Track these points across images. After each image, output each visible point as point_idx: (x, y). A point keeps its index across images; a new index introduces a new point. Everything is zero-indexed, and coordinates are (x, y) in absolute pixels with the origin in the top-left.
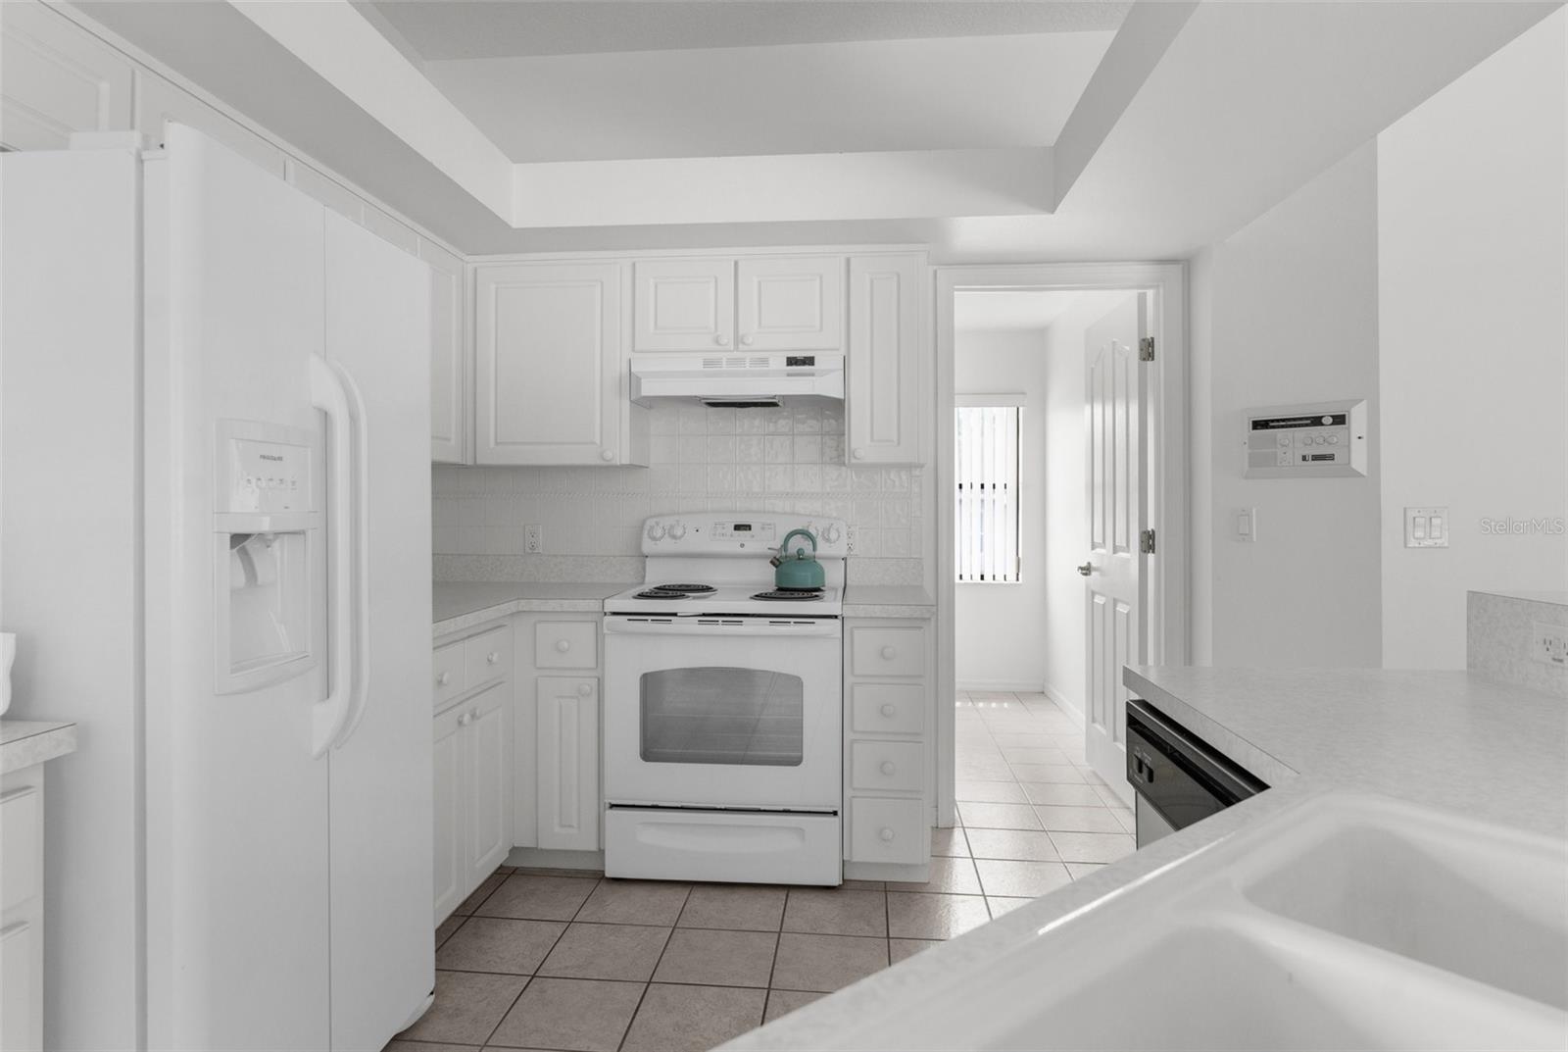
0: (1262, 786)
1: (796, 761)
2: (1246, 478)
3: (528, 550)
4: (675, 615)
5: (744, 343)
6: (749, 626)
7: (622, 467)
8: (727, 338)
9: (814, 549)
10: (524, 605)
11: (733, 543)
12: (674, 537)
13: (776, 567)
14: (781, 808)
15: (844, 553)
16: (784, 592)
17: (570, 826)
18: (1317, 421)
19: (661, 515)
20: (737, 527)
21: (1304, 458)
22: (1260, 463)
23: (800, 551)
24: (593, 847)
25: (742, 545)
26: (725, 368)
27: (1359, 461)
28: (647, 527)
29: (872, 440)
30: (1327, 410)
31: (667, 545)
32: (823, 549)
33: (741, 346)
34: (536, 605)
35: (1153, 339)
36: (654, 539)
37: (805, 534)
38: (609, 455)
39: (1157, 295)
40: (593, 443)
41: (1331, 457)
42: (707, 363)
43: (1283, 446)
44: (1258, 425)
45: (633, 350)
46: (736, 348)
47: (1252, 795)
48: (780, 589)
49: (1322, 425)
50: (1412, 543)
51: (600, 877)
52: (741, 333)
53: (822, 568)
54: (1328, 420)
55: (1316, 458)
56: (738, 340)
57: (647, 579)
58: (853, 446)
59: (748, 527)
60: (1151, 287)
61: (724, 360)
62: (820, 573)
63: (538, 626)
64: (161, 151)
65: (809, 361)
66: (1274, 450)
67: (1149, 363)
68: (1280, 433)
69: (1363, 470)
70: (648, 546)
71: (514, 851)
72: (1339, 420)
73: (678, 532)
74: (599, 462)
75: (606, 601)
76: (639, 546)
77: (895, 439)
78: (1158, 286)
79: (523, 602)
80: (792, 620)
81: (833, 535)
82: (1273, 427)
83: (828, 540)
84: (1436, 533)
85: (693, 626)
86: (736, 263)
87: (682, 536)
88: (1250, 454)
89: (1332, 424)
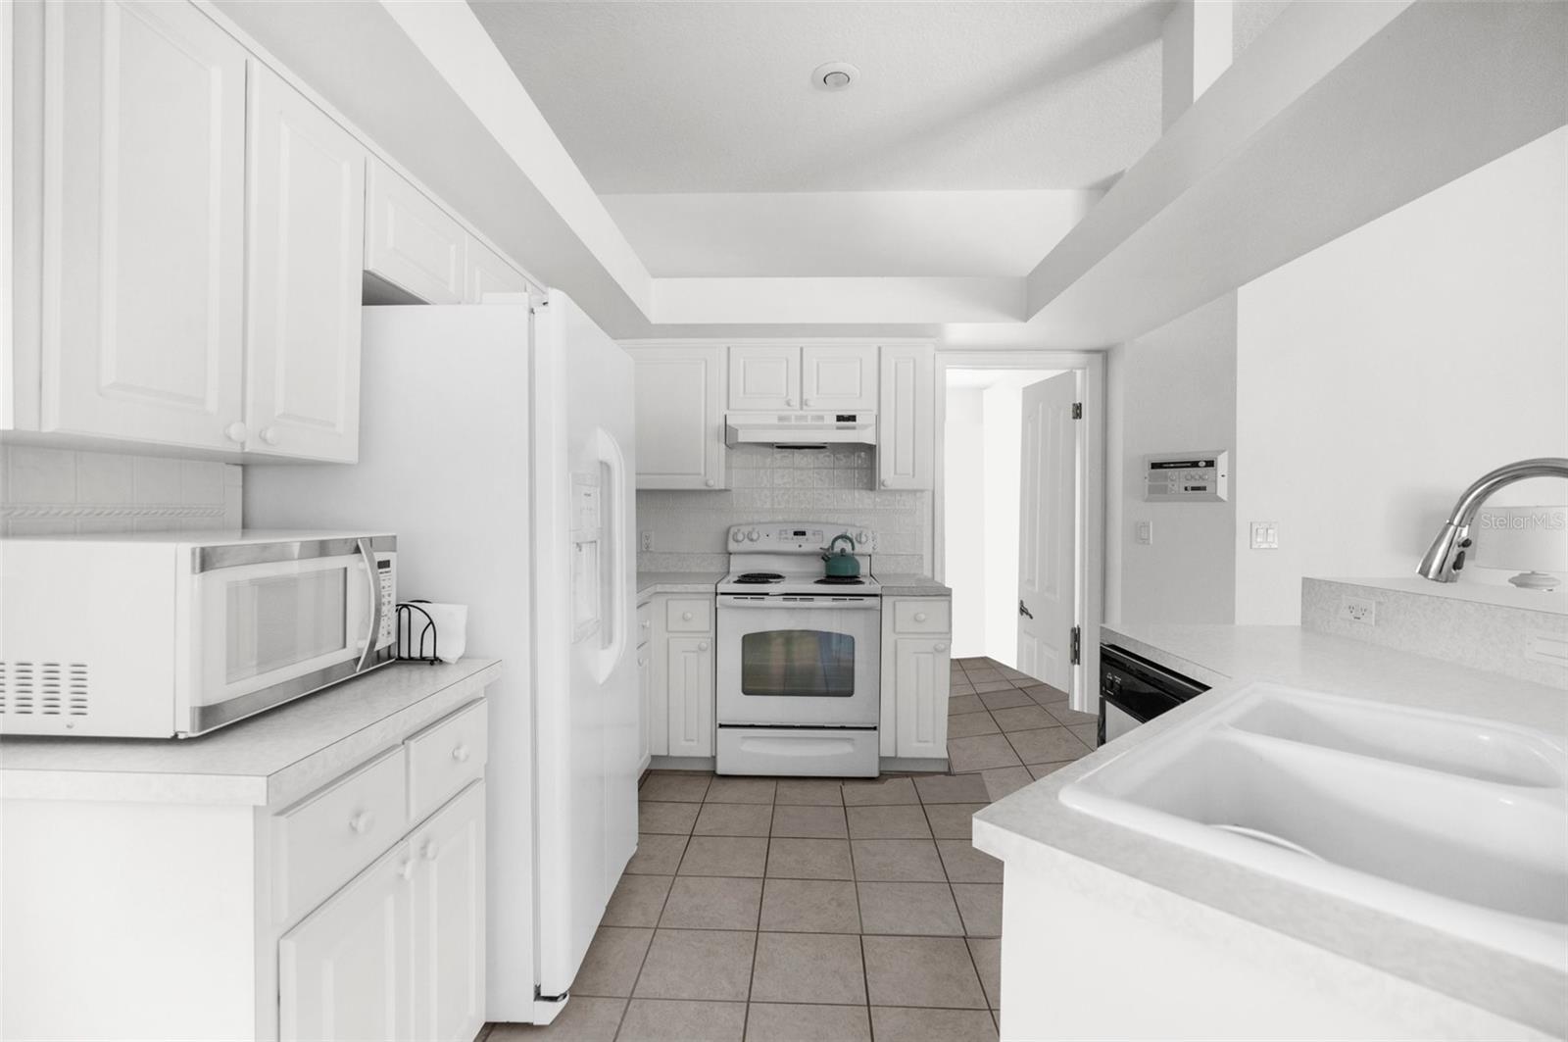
0: (1206, 688)
1: (850, 693)
2: (1146, 501)
3: (644, 549)
4: (767, 594)
5: (806, 405)
6: (819, 602)
7: (721, 491)
8: (796, 402)
9: (853, 549)
10: (659, 588)
11: (792, 545)
12: (752, 540)
13: (826, 561)
14: (839, 725)
15: (870, 551)
16: (830, 579)
17: (692, 740)
18: (1195, 464)
19: (740, 525)
20: (796, 533)
21: (1186, 489)
22: (1157, 492)
23: (843, 550)
24: (708, 754)
25: (800, 546)
26: (793, 422)
27: (1222, 491)
28: (732, 532)
29: (895, 473)
30: (1202, 457)
31: (747, 546)
32: (858, 548)
33: (805, 407)
34: (668, 588)
35: (1080, 404)
36: (737, 541)
37: (844, 537)
38: (711, 483)
39: (1084, 375)
40: (699, 474)
41: (1204, 488)
42: (781, 419)
43: (1172, 480)
44: (1154, 466)
45: (728, 409)
46: (801, 409)
47: (1200, 693)
48: (828, 577)
49: (1199, 467)
50: (1255, 546)
51: (713, 774)
52: (805, 397)
53: (857, 562)
54: (1203, 464)
55: (1193, 489)
56: (803, 403)
57: (732, 569)
58: (882, 477)
59: (803, 533)
60: (1079, 369)
61: (809, 417)
62: (857, 566)
63: (669, 603)
64: (545, 307)
65: (852, 418)
66: (1163, 483)
67: (1078, 420)
68: (1170, 472)
69: (1225, 498)
70: (732, 546)
71: (654, 757)
72: (1210, 464)
73: (755, 536)
74: (704, 487)
75: (719, 585)
76: (726, 543)
77: (911, 473)
78: (1085, 369)
79: (659, 586)
80: (848, 598)
81: (864, 539)
82: (1166, 468)
83: (860, 542)
84: (1270, 539)
85: (779, 602)
86: (802, 349)
87: (756, 541)
88: (1150, 486)
89: (1206, 466)
